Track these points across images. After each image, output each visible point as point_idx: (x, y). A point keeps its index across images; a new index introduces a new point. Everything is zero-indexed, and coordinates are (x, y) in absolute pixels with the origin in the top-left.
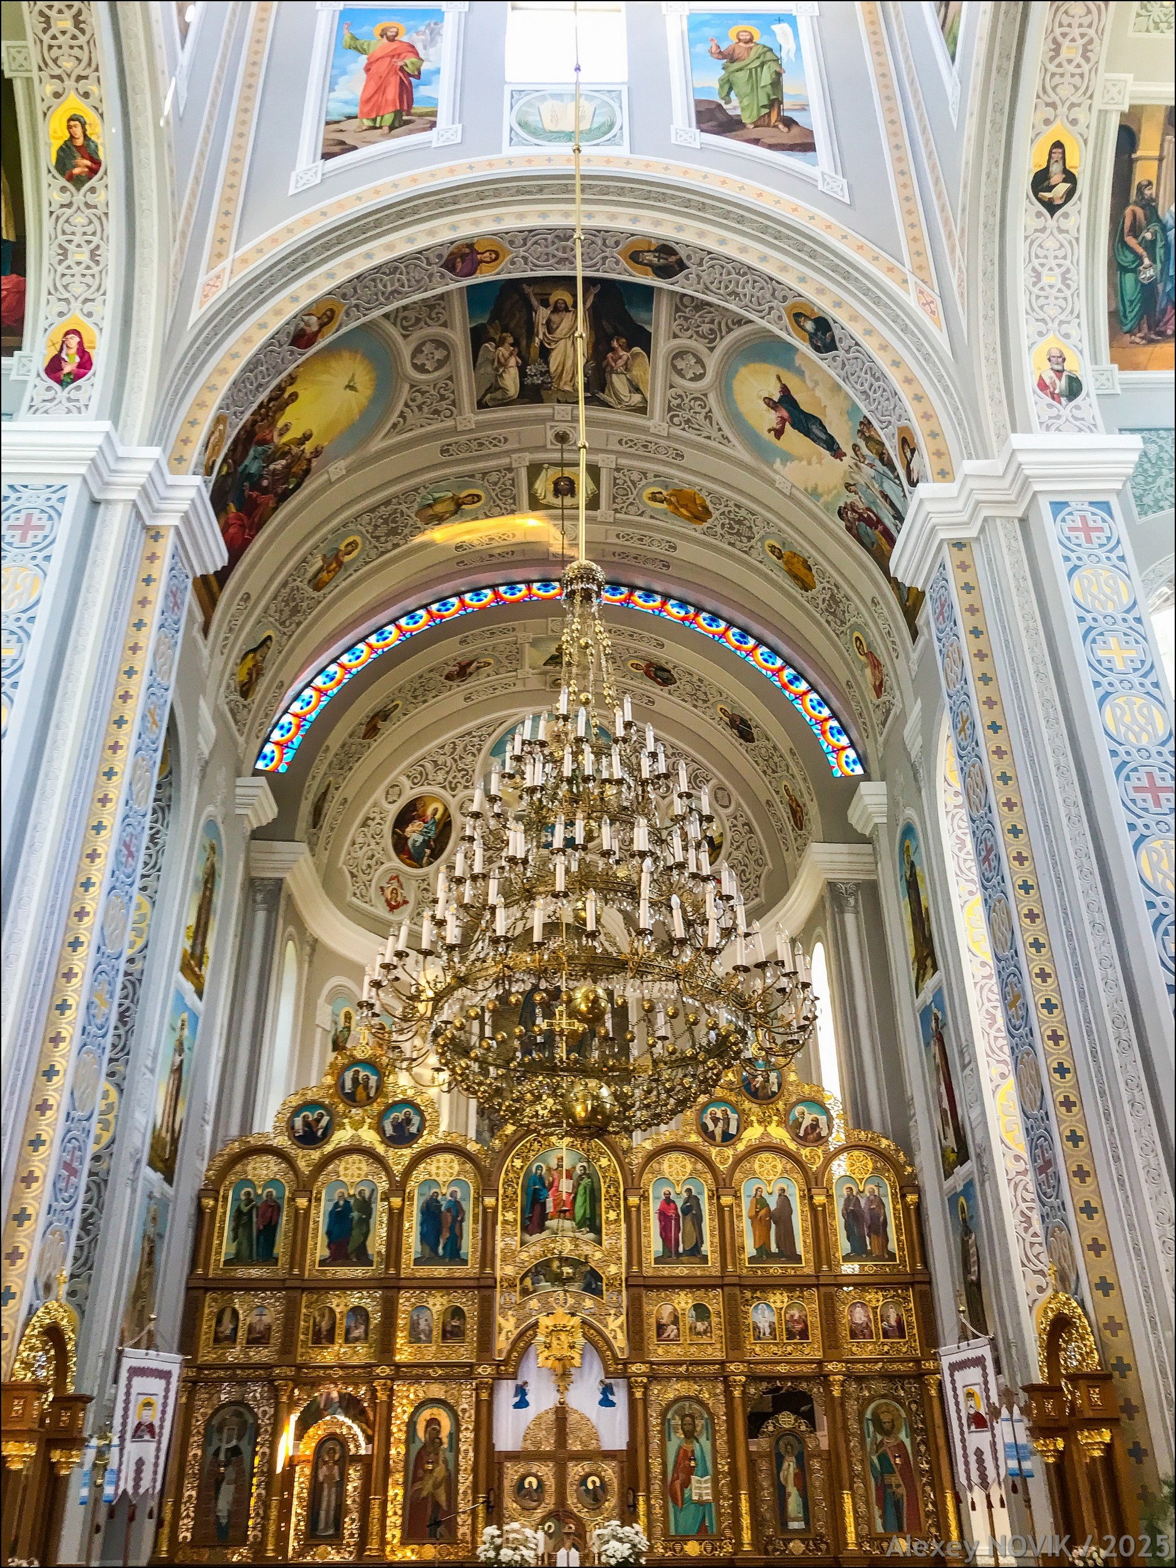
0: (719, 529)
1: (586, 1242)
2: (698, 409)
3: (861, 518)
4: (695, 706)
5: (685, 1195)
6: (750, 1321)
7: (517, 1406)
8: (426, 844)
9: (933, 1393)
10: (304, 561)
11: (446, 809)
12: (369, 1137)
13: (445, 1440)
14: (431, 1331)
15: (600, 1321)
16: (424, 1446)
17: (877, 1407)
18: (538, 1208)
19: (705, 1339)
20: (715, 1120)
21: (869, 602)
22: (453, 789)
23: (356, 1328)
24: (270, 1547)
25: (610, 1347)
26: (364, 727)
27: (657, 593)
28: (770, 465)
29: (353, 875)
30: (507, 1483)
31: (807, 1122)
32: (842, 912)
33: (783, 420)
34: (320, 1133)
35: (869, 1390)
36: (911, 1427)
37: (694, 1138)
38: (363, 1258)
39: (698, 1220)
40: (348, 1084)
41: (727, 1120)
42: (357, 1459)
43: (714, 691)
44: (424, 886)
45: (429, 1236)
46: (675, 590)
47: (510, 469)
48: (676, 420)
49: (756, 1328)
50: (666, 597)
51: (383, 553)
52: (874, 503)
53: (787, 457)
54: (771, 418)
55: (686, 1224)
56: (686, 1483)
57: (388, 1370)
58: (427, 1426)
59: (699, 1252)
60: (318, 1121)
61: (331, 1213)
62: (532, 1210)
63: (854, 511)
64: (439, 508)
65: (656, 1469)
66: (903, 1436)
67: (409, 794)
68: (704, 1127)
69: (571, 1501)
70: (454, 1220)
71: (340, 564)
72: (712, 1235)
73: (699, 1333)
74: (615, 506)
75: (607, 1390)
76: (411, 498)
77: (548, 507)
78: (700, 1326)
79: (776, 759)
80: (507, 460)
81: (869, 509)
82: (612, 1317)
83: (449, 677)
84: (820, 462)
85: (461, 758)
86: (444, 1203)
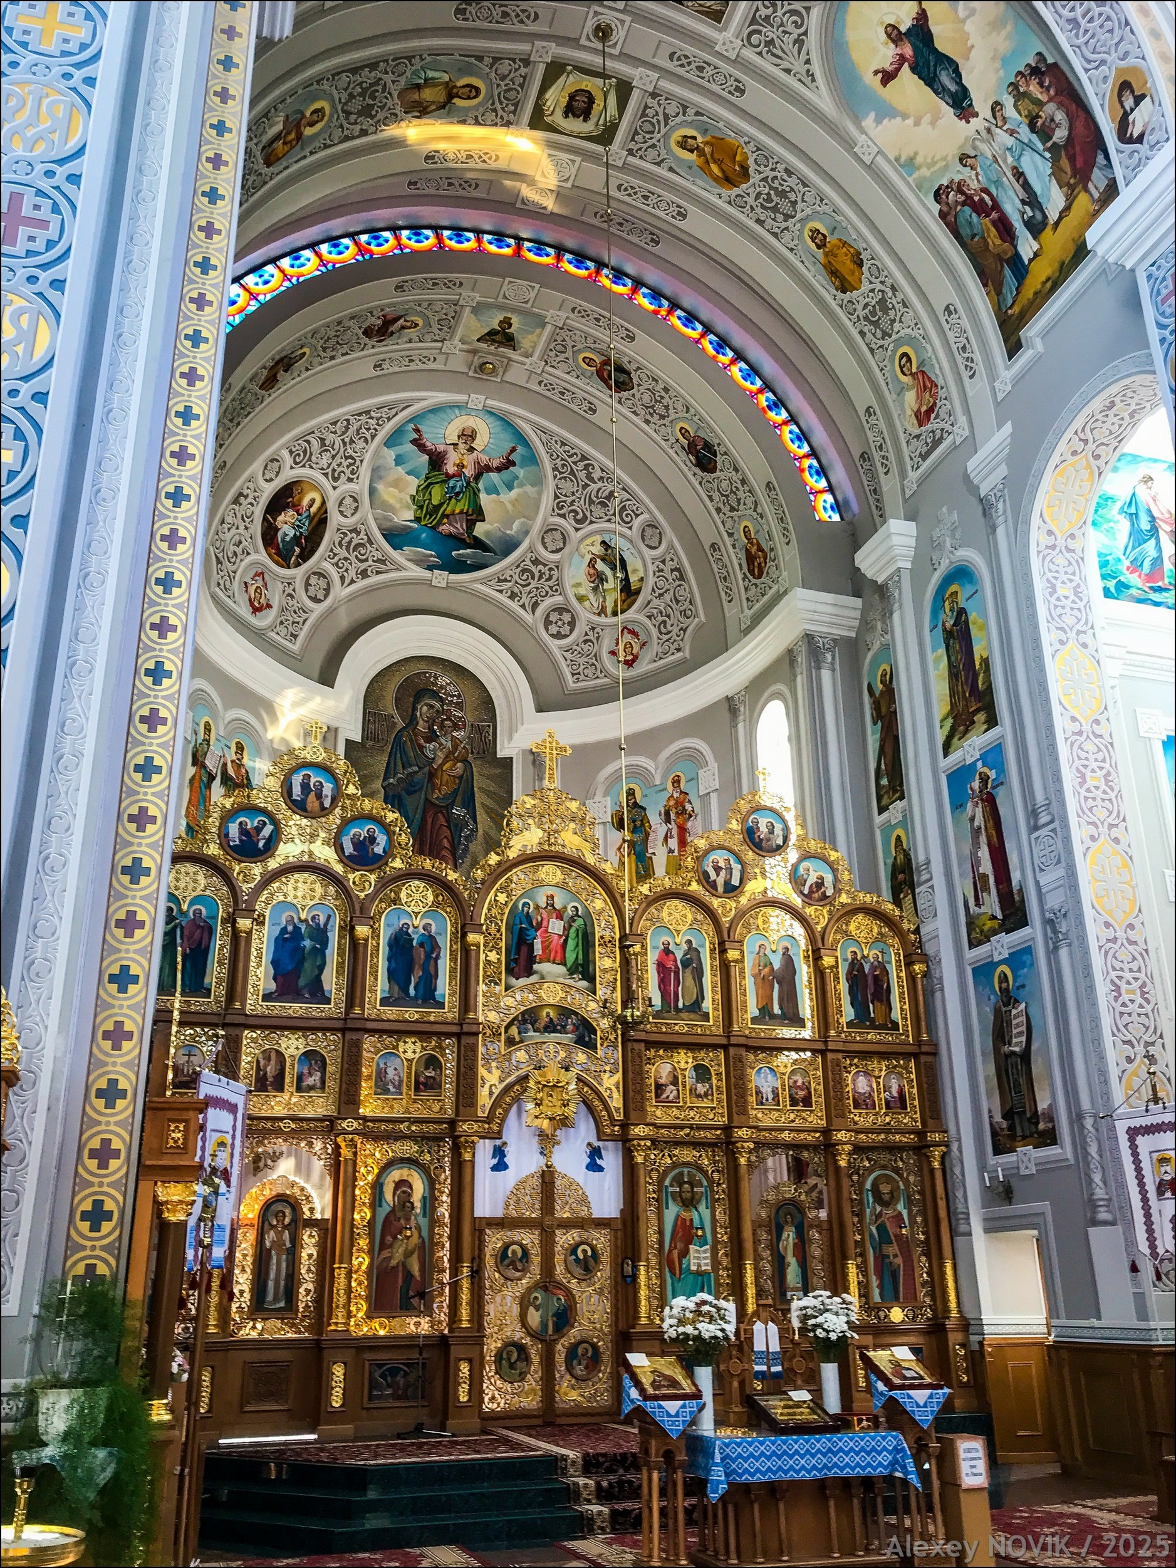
0: (751, 200)
1: (578, 990)
2: (790, 28)
3: (969, 201)
4: (647, 422)
5: (685, 947)
6: (752, 1085)
7: (495, 1168)
8: (296, 539)
9: (936, 1164)
10: (266, 116)
11: (323, 503)
12: (325, 854)
13: (418, 1204)
14: (401, 1081)
15: (595, 1078)
16: (393, 1210)
17: (876, 1179)
18: (524, 949)
19: (706, 1103)
20: (718, 869)
21: (939, 310)
22: (336, 479)
23: (310, 1074)
24: (212, 1322)
25: (606, 1107)
26: (265, 372)
27: (628, 276)
28: (857, 121)
29: (219, 562)
30: (488, 1251)
31: (812, 879)
32: (819, 668)
33: (902, 59)
34: (261, 844)
35: (869, 1160)
36: (909, 1197)
37: (694, 887)
38: (318, 994)
39: (699, 974)
40: (297, 790)
41: (730, 870)
42: (312, 1223)
43: (679, 406)
44: (289, 590)
45: (399, 973)
46: (652, 276)
47: (526, 62)
48: (755, 39)
49: (758, 1092)
50: (638, 284)
51: (347, 139)
52: (998, 183)
53: (886, 112)
54: (886, 54)
55: (687, 979)
56: (685, 1253)
57: (355, 1124)
58: (396, 1189)
59: (700, 1008)
60: (258, 830)
61: (276, 939)
62: (518, 952)
63: (960, 191)
64: (428, 94)
65: (654, 1238)
66: (900, 1207)
67: (289, 474)
68: (706, 875)
69: (559, 1270)
70: (428, 956)
71: (299, 136)
72: (714, 991)
73: (699, 1096)
74: (632, 145)
75: (595, 1153)
76: (401, 68)
77: (551, 128)
78: (701, 1088)
79: (741, 494)
80: (525, 47)
81: (985, 190)
82: (608, 1074)
83: (367, 333)
84: (933, 123)
85: (352, 441)
86: (415, 937)
